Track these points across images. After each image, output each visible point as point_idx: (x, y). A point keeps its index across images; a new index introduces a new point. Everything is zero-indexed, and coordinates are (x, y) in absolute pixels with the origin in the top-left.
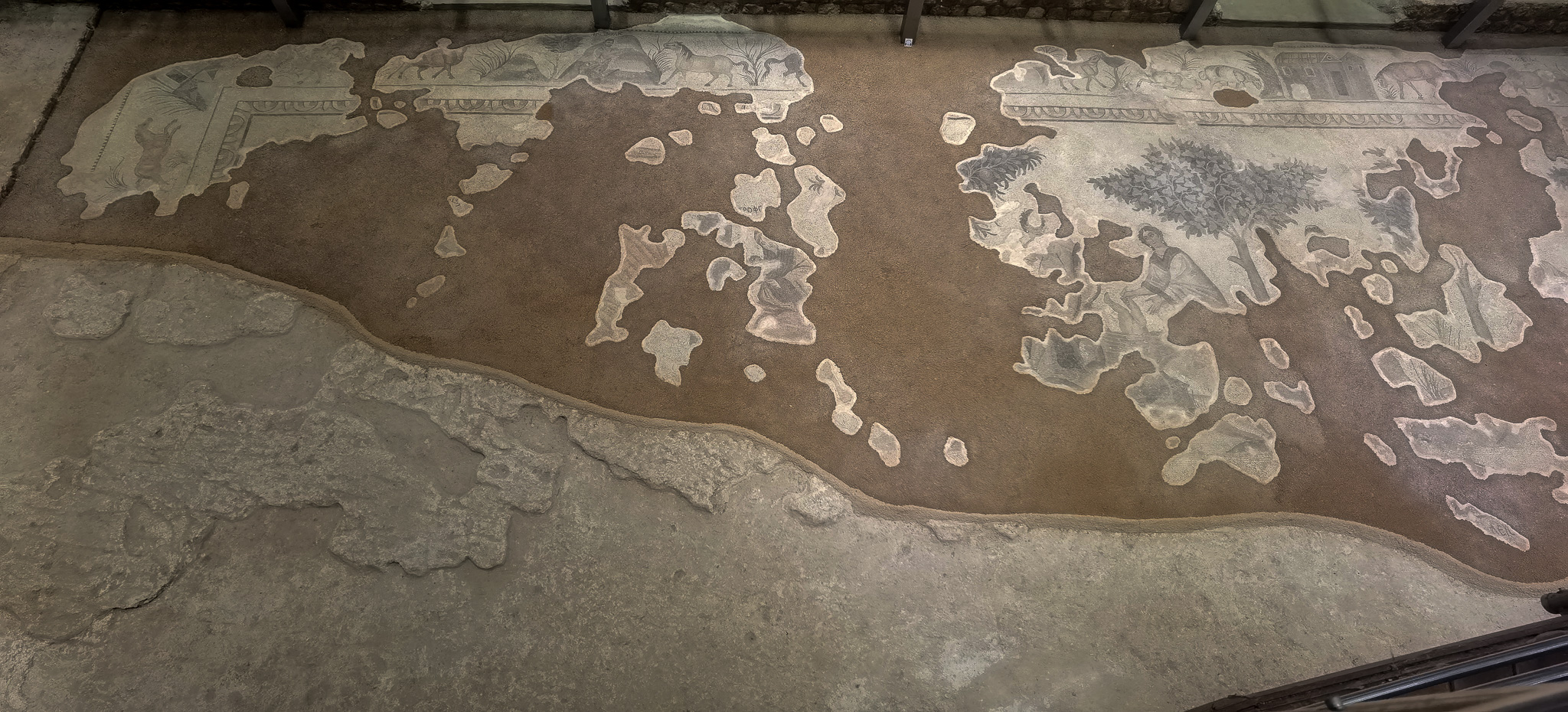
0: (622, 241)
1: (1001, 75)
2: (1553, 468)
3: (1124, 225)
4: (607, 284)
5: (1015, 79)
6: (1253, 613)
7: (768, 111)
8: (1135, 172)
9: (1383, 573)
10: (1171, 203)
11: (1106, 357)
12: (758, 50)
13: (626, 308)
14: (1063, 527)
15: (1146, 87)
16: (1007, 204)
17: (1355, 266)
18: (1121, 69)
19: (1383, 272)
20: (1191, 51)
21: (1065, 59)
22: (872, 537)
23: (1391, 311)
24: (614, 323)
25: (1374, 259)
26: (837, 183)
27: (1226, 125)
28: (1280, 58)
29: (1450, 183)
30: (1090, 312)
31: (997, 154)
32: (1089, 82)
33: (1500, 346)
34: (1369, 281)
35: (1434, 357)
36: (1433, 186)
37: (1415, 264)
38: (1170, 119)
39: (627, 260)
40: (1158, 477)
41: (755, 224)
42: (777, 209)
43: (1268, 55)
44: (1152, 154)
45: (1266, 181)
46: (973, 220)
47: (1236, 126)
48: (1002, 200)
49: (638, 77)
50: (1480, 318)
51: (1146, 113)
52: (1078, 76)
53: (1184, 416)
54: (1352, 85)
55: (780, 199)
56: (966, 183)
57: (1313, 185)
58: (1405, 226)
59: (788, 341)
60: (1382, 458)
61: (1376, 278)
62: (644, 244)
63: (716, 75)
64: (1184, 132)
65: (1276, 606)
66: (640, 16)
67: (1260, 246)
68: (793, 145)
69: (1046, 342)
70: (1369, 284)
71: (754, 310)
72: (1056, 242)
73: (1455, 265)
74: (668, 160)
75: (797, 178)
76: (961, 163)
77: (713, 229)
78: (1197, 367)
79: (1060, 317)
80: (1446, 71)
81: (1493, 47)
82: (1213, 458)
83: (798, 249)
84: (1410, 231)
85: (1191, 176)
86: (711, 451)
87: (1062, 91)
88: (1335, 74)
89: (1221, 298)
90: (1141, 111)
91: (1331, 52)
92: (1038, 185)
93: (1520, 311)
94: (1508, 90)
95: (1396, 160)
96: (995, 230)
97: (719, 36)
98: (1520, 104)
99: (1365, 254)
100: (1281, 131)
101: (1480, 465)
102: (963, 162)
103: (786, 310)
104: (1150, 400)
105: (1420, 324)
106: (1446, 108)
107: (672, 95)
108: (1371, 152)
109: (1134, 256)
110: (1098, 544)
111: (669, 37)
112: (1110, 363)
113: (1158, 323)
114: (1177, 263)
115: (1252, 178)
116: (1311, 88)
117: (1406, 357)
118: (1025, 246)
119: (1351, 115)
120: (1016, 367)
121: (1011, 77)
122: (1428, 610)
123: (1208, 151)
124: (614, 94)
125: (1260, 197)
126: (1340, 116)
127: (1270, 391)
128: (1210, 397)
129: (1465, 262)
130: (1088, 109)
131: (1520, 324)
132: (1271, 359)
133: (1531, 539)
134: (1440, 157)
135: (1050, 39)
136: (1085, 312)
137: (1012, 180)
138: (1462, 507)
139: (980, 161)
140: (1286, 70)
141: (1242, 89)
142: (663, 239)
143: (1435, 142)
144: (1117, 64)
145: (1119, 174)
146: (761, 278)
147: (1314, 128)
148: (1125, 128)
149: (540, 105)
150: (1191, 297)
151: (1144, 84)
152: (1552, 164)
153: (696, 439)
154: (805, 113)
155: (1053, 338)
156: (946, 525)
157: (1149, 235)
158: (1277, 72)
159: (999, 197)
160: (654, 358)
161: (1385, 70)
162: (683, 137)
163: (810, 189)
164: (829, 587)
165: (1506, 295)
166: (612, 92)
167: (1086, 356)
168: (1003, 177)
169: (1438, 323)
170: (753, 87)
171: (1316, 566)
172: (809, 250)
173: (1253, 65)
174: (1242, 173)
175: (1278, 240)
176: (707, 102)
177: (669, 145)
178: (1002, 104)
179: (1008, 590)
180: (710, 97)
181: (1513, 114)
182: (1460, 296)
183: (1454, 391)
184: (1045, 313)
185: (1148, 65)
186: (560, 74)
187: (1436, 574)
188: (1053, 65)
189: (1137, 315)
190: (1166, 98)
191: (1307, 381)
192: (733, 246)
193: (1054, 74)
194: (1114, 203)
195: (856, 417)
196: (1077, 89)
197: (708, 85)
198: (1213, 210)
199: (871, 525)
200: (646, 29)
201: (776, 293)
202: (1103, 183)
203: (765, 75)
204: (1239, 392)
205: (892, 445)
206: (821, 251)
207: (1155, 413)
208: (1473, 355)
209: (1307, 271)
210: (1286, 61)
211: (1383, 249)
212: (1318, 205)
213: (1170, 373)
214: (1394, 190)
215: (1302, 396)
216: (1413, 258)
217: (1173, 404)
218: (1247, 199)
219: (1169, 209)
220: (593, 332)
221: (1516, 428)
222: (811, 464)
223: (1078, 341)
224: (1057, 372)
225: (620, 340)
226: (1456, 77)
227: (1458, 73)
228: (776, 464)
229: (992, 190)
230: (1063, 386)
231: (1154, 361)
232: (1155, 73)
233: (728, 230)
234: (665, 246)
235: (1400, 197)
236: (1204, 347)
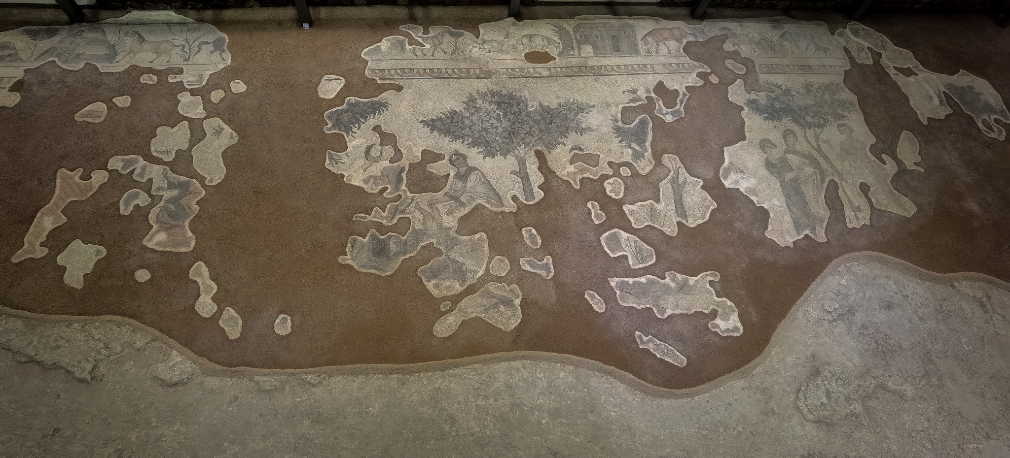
0: (58, 181)
1: (370, 47)
2: (712, 307)
3: (440, 153)
4: (39, 214)
5: (380, 49)
6: (486, 426)
7: (193, 79)
8: (455, 114)
9: (585, 390)
10: (477, 135)
11: (408, 248)
12: (196, 35)
13: (51, 232)
14: (355, 374)
15: (476, 51)
16: (357, 140)
17: (601, 173)
18: (460, 39)
19: (620, 176)
20: (514, 24)
21: (420, 34)
22: (212, 391)
23: (620, 203)
24: (38, 243)
25: (616, 167)
26: (233, 130)
27: (529, 77)
28: (577, 27)
29: (678, 111)
30: (403, 216)
31: (356, 104)
32: (434, 51)
33: (691, 224)
34: (609, 183)
35: (644, 234)
36: (667, 113)
37: (643, 169)
38: (488, 75)
39: (59, 195)
40: (430, 332)
41: (165, 163)
42: (185, 151)
43: (569, 25)
44: (470, 101)
45: (549, 116)
46: (329, 153)
47: (535, 77)
48: (354, 137)
49: (98, 58)
50: (682, 204)
51: (472, 71)
52: (428, 46)
53: (457, 286)
54: (624, 45)
55: (188, 143)
56: (329, 126)
57: (583, 117)
58: (641, 143)
59: (173, 250)
60: (595, 307)
61: (614, 180)
62: (75, 183)
63: (159, 54)
64: (497, 83)
65: (504, 420)
66: (110, 13)
67: (535, 162)
68: (207, 102)
69: (366, 240)
70: (608, 186)
71: (152, 227)
72: (388, 167)
73: (671, 168)
74: (108, 119)
75: (205, 127)
76: (328, 112)
77: (132, 168)
78: (474, 249)
79: (380, 221)
80: (690, 34)
81: (723, 17)
82: (473, 315)
83: (194, 181)
84: (645, 146)
85: (495, 115)
86: (97, 337)
87: (414, 57)
88: (614, 37)
89: (500, 201)
90: (468, 70)
91: (614, 22)
92: (382, 126)
93: (709, 198)
94: (728, 46)
95: (644, 96)
96: (345, 159)
97: (168, 26)
98: (735, 55)
99: (610, 164)
100: (569, 79)
101: (663, 308)
102: (330, 111)
103: (176, 226)
104: (434, 277)
105: (639, 211)
106: (686, 59)
107: (121, 71)
108: (629, 91)
109: (442, 174)
110: (379, 384)
111: (129, 28)
112: (410, 252)
113: (450, 222)
114: (473, 178)
115: (540, 115)
116: (595, 48)
117: (624, 235)
118: (365, 170)
119: (619, 66)
120: (340, 260)
121: (379, 48)
122: (613, 414)
123: (511, 97)
124: (76, 71)
125: (543, 127)
126: (612, 66)
127: (523, 265)
128: (478, 272)
129: (678, 166)
130: (429, 69)
131: (708, 208)
132: (528, 242)
133: (688, 358)
134: (676, 92)
135: (412, 19)
136: (400, 216)
137: (364, 123)
138: (645, 339)
139: (342, 110)
140: (580, 36)
141: (546, 50)
142: (91, 178)
143: (674, 83)
144: (457, 36)
145: (443, 116)
146: (162, 204)
147: (592, 76)
148: (454, 82)
149: (14, 81)
150: (479, 201)
151: (474, 50)
152: (748, 96)
153: (87, 328)
154: (220, 80)
155: (373, 237)
156: (266, 379)
157: (458, 158)
158: (573, 37)
159: (352, 136)
160: (65, 269)
161: (649, 34)
162: (123, 102)
163: (212, 135)
164: (174, 431)
165: (702, 188)
166: (76, 69)
167: (393, 247)
168: (358, 121)
169: (651, 209)
170: (185, 63)
171: (538, 388)
172: (202, 180)
173: (557, 32)
174: (533, 111)
175: (549, 157)
176: (148, 75)
177: (112, 107)
178: (367, 68)
179: (306, 422)
180: (151, 71)
181: (729, 63)
182: (671, 190)
183: (655, 257)
184: (370, 218)
185: (481, 36)
186: (35, 57)
187: (622, 387)
188: (410, 38)
189: (437, 216)
190: (489, 59)
191: (551, 256)
192: (145, 180)
193: (410, 45)
194: (436, 137)
195: (213, 304)
196: (425, 55)
197: (151, 62)
198: (506, 138)
199: (213, 382)
200: (113, 22)
201: (171, 215)
202: (430, 123)
203: (196, 53)
204: (501, 266)
205: (236, 323)
206: (211, 181)
207: (436, 286)
208: (671, 230)
209: (566, 178)
210: (581, 29)
211: (623, 160)
212: (582, 131)
213: (453, 256)
214: (639, 118)
215: (546, 267)
216: (643, 165)
217: (451, 278)
218: (532, 129)
219: (474, 140)
220: (20, 251)
221: (692, 280)
222: (172, 341)
223: (391, 237)
224: (370, 261)
225: (40, 257)
226: (696, 37)
227: (698, 35)
228: (147, 343)
229: (348, 130)
230: (373, 271)
231: (442, 249)
232: (484, 42)
233: (144, 169)
234: (91, 183)
235: (643, 123)
236: (481, 237)
